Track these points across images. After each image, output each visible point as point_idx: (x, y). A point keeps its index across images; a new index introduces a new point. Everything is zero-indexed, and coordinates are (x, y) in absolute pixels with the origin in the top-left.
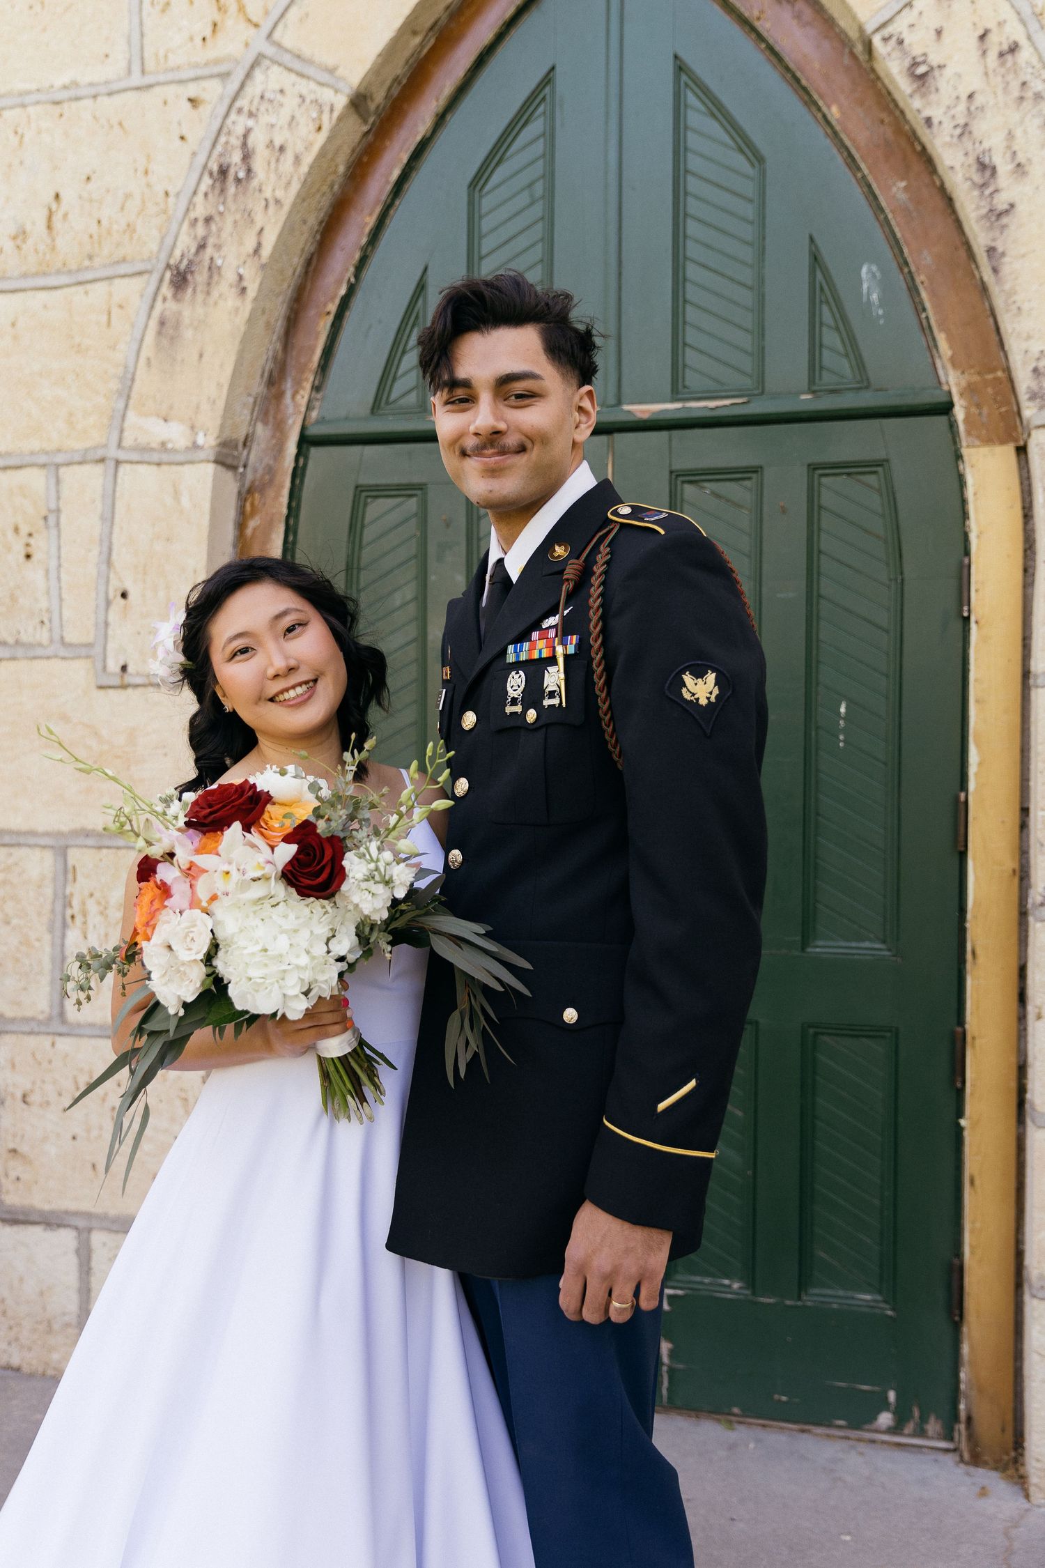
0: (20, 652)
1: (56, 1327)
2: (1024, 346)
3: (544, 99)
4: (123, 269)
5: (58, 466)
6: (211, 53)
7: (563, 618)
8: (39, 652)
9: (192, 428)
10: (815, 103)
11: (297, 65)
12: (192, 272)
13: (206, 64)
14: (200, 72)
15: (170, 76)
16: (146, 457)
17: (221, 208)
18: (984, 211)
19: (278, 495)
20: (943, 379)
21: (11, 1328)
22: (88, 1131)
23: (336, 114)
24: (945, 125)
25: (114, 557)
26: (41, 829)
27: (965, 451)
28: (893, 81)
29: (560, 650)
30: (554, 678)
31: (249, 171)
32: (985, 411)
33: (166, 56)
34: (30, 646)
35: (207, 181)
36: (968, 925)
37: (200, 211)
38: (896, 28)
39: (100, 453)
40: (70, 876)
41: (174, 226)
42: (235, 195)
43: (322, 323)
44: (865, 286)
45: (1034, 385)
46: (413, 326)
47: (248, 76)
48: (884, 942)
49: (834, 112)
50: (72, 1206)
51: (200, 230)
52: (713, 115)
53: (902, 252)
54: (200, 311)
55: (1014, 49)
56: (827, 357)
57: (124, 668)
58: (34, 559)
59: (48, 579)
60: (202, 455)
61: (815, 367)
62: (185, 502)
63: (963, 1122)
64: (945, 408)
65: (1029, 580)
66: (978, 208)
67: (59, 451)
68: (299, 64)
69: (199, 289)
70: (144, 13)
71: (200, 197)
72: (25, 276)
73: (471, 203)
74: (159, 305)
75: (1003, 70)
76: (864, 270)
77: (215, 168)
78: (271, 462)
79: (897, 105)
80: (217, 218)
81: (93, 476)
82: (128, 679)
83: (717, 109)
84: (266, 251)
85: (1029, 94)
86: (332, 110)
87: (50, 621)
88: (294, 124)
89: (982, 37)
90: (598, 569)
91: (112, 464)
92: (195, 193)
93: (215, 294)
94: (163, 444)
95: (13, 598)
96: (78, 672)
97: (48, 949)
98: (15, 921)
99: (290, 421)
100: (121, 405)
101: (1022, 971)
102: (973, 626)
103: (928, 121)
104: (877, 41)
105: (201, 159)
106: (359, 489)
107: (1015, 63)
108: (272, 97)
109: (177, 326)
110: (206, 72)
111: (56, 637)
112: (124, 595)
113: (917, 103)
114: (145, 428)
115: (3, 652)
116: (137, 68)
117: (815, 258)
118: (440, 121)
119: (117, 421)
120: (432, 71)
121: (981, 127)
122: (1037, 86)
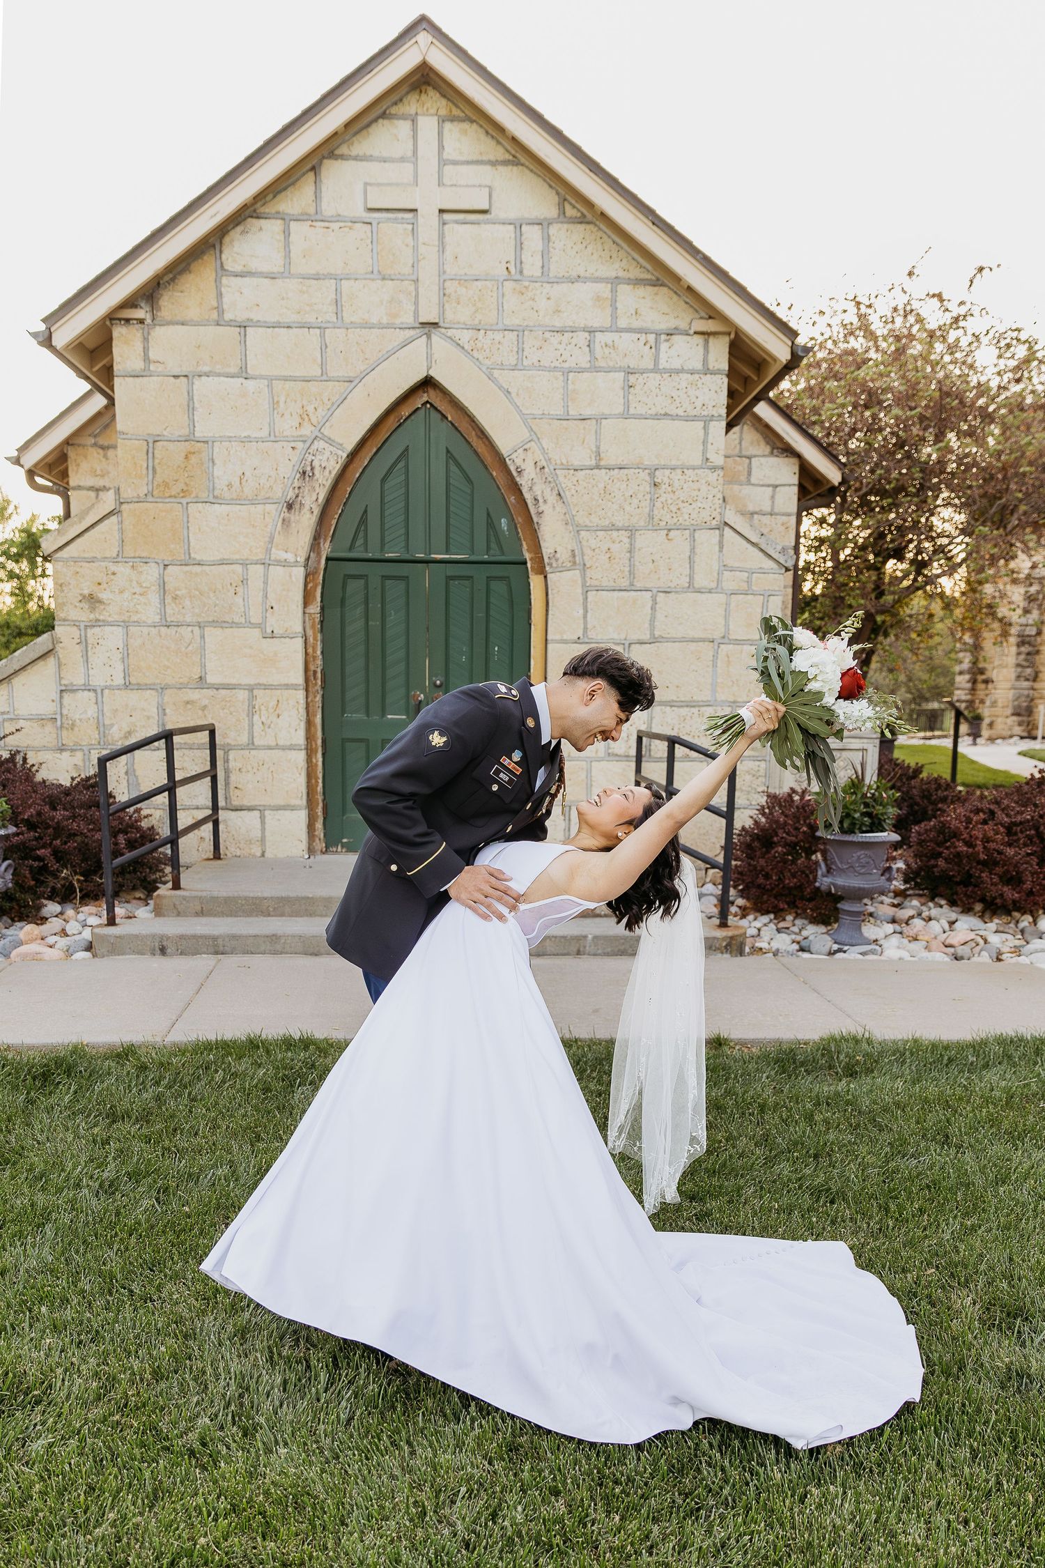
0: (234, 625)
1: (253, 842)
2: (547, 549)
3: (405, 455)
4: (269, 501)
5: (247, 564)
6: (299, 433)
8: (241, 625)
9: (296, 555)
10: (488, 469)
12: (294, 505)
13: (297, 437)
14: (296, 439)
15: (285, 439)
16: (279, 564)
17: (304, 485)
18: (536, 511)
19: (319, 577)
20: (524, 554)
22: (263, 779)
23: (343, 458)
24: (526, 486)
25: (268, 596)
26: (243, 683)
27: (530, 577)
28: (512, 471)
31: (313, 473)
32: (536, 564)
33: (283, 432)
34: (238, 623)
35: (298, 475)
37: (296, 484)
38: (513, 457)
39: (262, 561)
40: (255, 698)
41: (287, 489)
42: (309, 481)
43: (333, 522)
44: (502, 524)
45: (549, 561)
46: (363, 523)
47: (312, 442)
49: (494, 474)
50: (258, 803)
51: (297, 491)
52: (458, 468)
53: (513, 517)
54: (297, 518)
55: (544, 468)
56: (492, 545)
57: (273, 632)
58: (238, 594)
59: (244, 601)
60: (299, 564)
61: (488, 547)
62: (294, 579)
64: (524, 563)
66: (534, 511)
67: (247, 559)
68: (330, 441)
69: (297, 510)
70: (275, 416)
71: (296, 480)
72: (232, 499)
73: (381, 486)
74: (282, 515)
75: (541, 473)
76: (502, 520)
77: (301, 471)
78: (316, 566)
79: (512, 474)
80: (302, 488)
81: (260, 568)
82: (274, 635)
83: (459, 466)
84: (320, 501)
85: (548, 481)
87: (245, 616)
88: (329, 460)
89: (535, 463)
91: (268, 565)
92: (294, 479)
93: (302, 513)
94: (285, 560)
95: (231, 608)
96: (256, 632)
97: (247, 722)
98: (234, 713)
99: (323, 552)
100: (270, 546)
102: (532, 626)
103: (522, 483)
104: (509, 460)
105: (296, 468)
106: (345, 576)
107: (544, 472)
108: (321, 450)
109: (289, 521)
110: (298, 439)
111: (248, 621)
112: (272, 608)
113: (518, 477)
114: (278, 554)
115: (227, 625)
116: (272, 434)
117: (488, 514)
118: (371, 459)
119: (268, 551)
120: (369, 443)
121: (535, 488)
122: (550, 479)
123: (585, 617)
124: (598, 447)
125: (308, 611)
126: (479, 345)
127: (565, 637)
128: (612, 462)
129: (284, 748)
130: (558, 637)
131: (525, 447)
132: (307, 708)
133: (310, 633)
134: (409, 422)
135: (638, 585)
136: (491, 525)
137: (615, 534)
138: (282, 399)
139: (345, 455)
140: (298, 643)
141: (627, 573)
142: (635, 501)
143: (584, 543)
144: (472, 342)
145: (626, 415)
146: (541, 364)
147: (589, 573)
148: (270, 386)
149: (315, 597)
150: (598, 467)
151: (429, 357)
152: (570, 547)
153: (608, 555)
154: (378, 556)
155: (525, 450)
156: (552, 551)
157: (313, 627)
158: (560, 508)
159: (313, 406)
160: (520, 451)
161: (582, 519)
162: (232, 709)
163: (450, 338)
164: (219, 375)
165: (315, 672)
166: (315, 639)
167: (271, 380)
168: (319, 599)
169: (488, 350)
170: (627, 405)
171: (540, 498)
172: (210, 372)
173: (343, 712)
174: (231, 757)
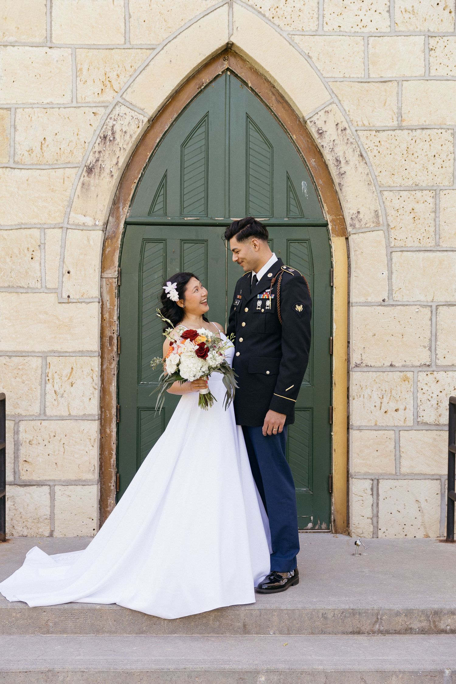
0: (30, 291)
1: (41, 520)
2: (349, 211)
3: (205, 121)
4: (69, 166)
5: (45, 229)
6: (101, 99)
7: (271, 290)
8: (37, 291)
9: (94, 219)
10: (288, 132)
11: (131, 107)
12: (94, 168)
13: (99, 102)
14: (97, 105)
15: (87, 105)
16: (78, 228)
17: (104, 149)
18: (338, 173)
19: (117, 240)
20: (325, 216)
21: (24, 522)
22: (54, 452)
23: (144, 124)
24: (327, 147)
25: (65, 260)
26: (37, 350)
27: (331, 238)
28: (313, 133)
29: (270, 297)
30: (268, 303)
31: (114, 138)
32: (337, 227)
33: (85, 98)
34: (34, 288)
35: (99, 140)
36: (333, 375)
37: (97, 149)
38: (314, 119)
39: (61, 225)
40: (48, 366)
41: (88, 153)
42: (109, 145)
43: (133, 186)
44: (303, 188)
45: (351, 222)
46: (162, 188)
47: (114, 108)
48: (309, 382)
49: (294, 137)
50: (47, 478)
51: (97, 155)
52: (257, 132)
53: (313, 179)
54: (97, 181)
55: (345, 129)
56: (292, 208)
57: (69, 297)
58: (34, 259)
59: (40, 266)
60: (98, 228)
61: (288, 210)
62: (91, 242)
63: (332, 434)
64: (326, 225)
65: (349, 276)
66: (336, 172)
67: (45, 224)
68: (131, 106)
69: (96, 174)
70: (77, 83)
71: (97, 144)
72: (33, 164)
73: (181, 151)
74: (82, 178)
75: (342, 135)
76: (303, 183)
77: (102, 136)
78: (115, 230)
79: (312, 137)
80: (103, 152)
81: (58, 233)
82: (70, 300)
83: (259, 130)
84: (120, 164)
85: (349, 142)
86: (143, 122)
87: (41, 280)
88: (130, 124)
89: (337, 125)
90: (279, 281)
91: (66, 229)
92: (95, 143)
93: (102, 176)
94: (84, 223)
95: (27, 273)
96: (52, 297)
97: (39, 391)
98: (26, 382)
99: (121, 217)
100: (68, 210)
101: (348, 388)
102: (334, 288)
103: (323, 146)
104: (308, 122)
105: (98, 132)
106: (144, 240)
107: (345, 133)
108: (122, 115)
109: (89, 185)
110: (100, 105)
111: (44, 286)
112: (69, 273)
113: (319, 141)
114: (77, 218)
115: (21, 290)
116: (74, 100)
117: (288, 178)
118: (172, 125)
119: (67, 215)
120: (170, 109)
121: (336, 149)
122: (351, 140)
123: (390, 278)
124: (400, 109)
125: (105, 275)
126: (280, 12)
127: (370, 299)
128: (414, 123)
129: (76, 419)
130: (362, 300)
131: (327, 109)
132: (102, 376)
133: (107, 297)
134: (209, 89)
135: (444, 245)
136: (291, 188)
137: (419, 194)
138: (85, 67)
139: (146, 120)
140: (95, 308)
141: (433, 234)
142: (438, 161)
143: (388, 203)
144: (272, 10)
145: (427, 78)
146: (342, 29)
147: (393, 234)
148: (74, 55)
149: (113, 261)
150: (400, 128)
151: (231, 24)
152: (373, 208)
153: (412, 215)
154: (177, 220)
155: (327, 112)
156: (355, 212)
157: (110, 292)
158: (362, 167)
159: (115, 73)
160: (322, 113)
161: (385, 179)
162: (24, 378)
163: (251, 6)
164: (24, 45)
165: (111, 338)
166: (112, 304)
167: (75, 48)
168: (117, 264)
169: (288, 17)
170: (428, 67)
171: (341, 159)
172: (16, 41)
173: (139, 379)
174: (21, 428)
